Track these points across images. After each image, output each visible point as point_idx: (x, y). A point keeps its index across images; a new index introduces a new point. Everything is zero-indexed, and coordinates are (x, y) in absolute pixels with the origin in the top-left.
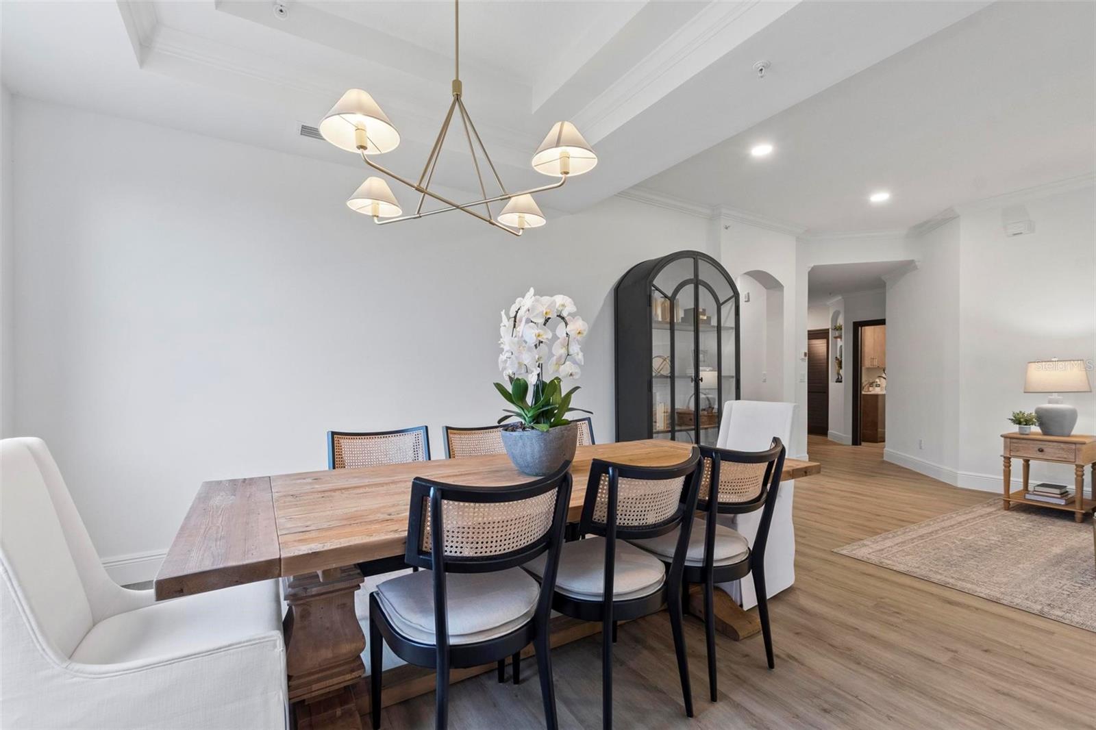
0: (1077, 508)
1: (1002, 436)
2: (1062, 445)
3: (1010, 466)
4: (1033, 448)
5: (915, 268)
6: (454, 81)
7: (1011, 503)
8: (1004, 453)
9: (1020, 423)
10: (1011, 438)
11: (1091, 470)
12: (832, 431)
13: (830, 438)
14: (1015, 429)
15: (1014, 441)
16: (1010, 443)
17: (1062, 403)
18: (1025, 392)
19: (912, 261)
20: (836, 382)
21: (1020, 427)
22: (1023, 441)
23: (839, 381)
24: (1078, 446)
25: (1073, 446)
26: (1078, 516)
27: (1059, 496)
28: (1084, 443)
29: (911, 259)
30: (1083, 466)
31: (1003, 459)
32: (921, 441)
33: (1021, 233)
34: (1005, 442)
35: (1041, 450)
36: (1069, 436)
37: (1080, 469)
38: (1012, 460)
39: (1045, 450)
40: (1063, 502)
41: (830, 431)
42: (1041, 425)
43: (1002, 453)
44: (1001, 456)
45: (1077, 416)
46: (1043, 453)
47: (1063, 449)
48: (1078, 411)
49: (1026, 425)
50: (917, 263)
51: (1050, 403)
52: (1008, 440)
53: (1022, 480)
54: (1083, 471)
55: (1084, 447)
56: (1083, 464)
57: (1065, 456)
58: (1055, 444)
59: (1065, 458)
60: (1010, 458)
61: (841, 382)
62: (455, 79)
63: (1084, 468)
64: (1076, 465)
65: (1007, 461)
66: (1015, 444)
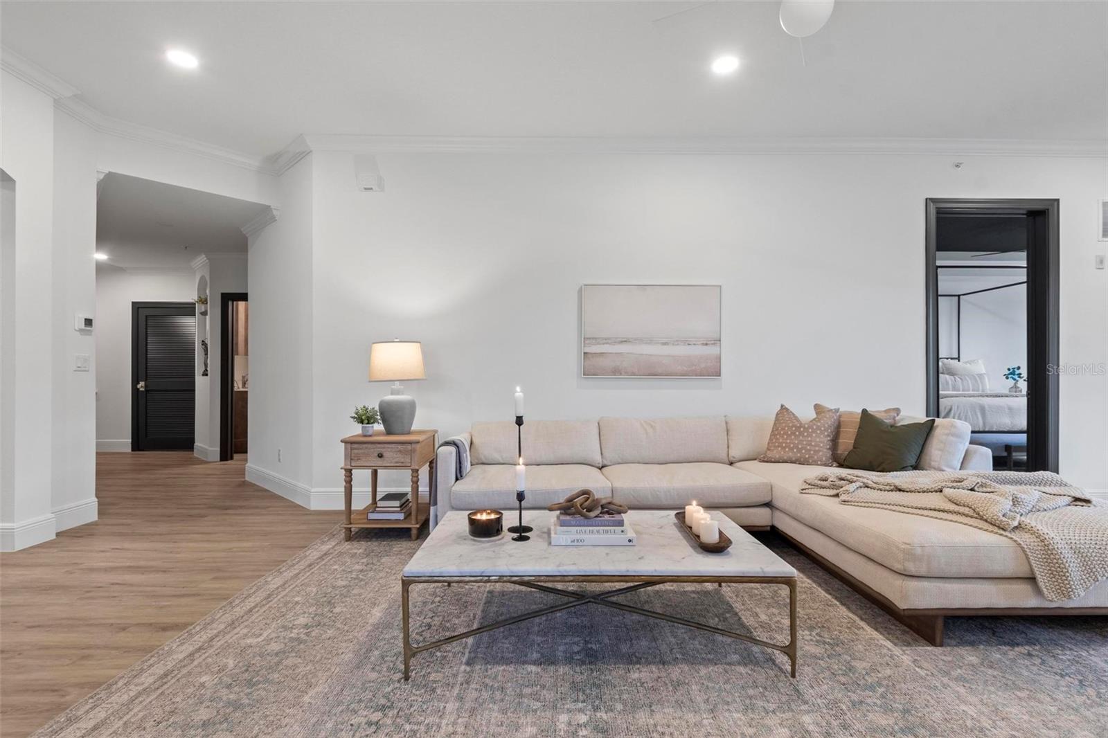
0: (413, 522)
1: (342, 441)
2: (400, 447)
3: (351, 480)
4: (373, 453)
5: (273, 219)
7: (352, 529)
8: (345, 465)
9: (362, 422)
10: (352, 443)
11: (429, 469)
12: (200, 445)
13: (196, 454)
14: (356, 429)
15: (355, 446)
16: (352, 449)
17: (403, 394)
18: (370, 382)
19: (268, 208)
20: (203, 375)
21: (363, 427)
22: (365, 445)
23: (205, 374)
24: (413, 446)
25: (409, 447)
26: (414, 532)
27: (399, 509)
28: (418, 442)
29: (267, 203)
30: (418, 470)
31: (343, 470)
32: (280, 451)
33: (371, 189)
34: (346, 448)
35: (380, 456)
36: (409, 433)
37: (415, 474)
38: (353, 471)
39: (384, 454)
40: (401, 516)
41: (197, 444)
42: (385, 421)
43: (343, 465)
44: (341, 469)
46: (382, 459)
47: (400, 451)
48: (417, 402)
49: (368, 423)
50: (275, 212)
51: (392, 394)
52: (349, 446)
54: (417, 476)
55: (418, 446)
56: (417, 468)
57: (402, 460)
58: (393, 446)
59: (402, 463)
60: (351, 470)
61: (207, 375)
63: (419, 472)
64: (412, 470)
65: (349, 473)
66: (356, 451)
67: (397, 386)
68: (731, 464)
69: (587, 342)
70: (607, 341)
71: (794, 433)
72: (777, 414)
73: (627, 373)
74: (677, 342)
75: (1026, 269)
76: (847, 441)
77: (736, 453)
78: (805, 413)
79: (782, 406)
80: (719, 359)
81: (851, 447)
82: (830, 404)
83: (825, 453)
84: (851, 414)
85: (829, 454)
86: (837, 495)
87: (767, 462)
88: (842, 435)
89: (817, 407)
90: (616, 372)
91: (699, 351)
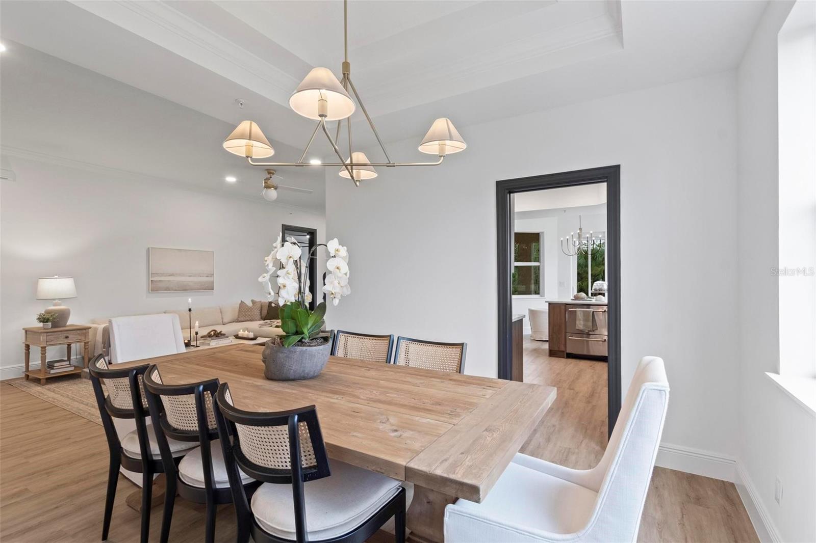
2: (78, 332)
4: (62, 336)
6: (343, 63)
9: (43, 322)
16: (47, 336)
17: (61, 306)
22: (55, 333)
25: (84, 331)
35: (67, 337)
39: (69, 336)
45: (69, 315)
47: (79, 334)
48: (71, 310)
51: (53, 306)
53: (24, 364)
58: (74, 332)
59: (80, 339)
62: (344, 61)
66: (49, 337)
67: (57, 301)
68: (224, 324)
69: (153, 275)
70: (162, 275)
71: (248, 310)
72: (240, 304)
73: (173, 290)
74: (195, 275)
75: (308, 248)
76: (265, 312)
77: (226, 320)
78: (250, 304)
79: (241, 301)
80: (213, 282)
81: (266, 314)
82: (257, 299)
83: (259, 317)
84: (265, 303)
85: (260, 317)
86: (271, 326)
87: (240, 322)
88: (263, 310)
89: (252, 301)
90: (167, 289)
91: (205, 279)
